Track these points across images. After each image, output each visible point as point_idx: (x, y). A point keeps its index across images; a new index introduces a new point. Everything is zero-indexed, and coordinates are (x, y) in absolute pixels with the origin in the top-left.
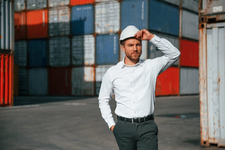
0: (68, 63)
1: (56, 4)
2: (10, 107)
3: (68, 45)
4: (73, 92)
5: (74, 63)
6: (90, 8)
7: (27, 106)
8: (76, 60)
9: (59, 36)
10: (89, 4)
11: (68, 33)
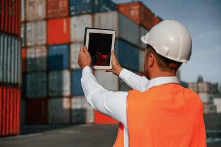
0: (44, 95)
1: (33, 43)
2: (18, 137)
3: (45, 79)
4: (50, 121)
5: (50, 94)
6: (65, 47)
7: (31, 135)
8: (52, 92)
9: (36, 71)
10: (65, 44)
11: (45, 68)
